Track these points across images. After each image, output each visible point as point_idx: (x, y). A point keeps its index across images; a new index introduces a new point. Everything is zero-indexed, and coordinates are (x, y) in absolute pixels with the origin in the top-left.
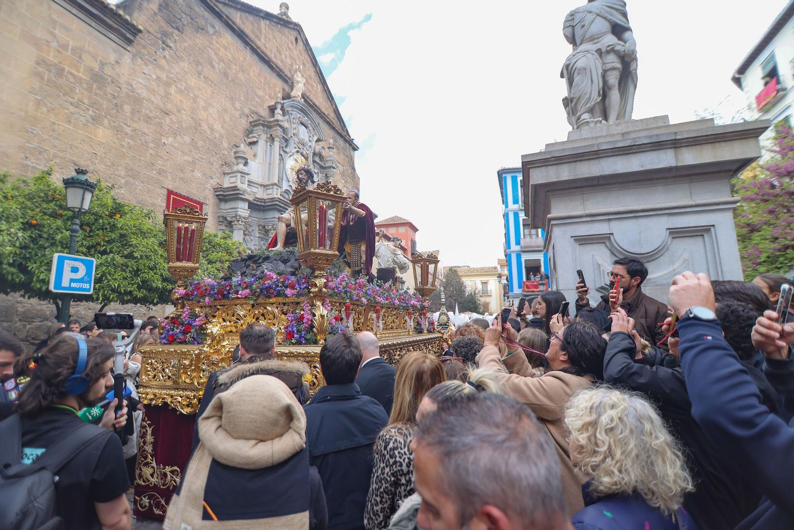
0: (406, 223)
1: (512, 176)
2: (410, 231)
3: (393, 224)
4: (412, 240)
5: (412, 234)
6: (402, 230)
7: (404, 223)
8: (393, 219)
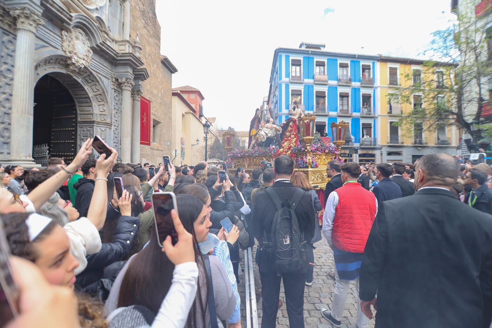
0: (195, 91)
1: (286, 56)
2: (199, 98)
3: (186, 91)
4: (200, 106)
5: (200, 101)
6: (193, 96)
7: (194, 91)
8: (185, 87)
